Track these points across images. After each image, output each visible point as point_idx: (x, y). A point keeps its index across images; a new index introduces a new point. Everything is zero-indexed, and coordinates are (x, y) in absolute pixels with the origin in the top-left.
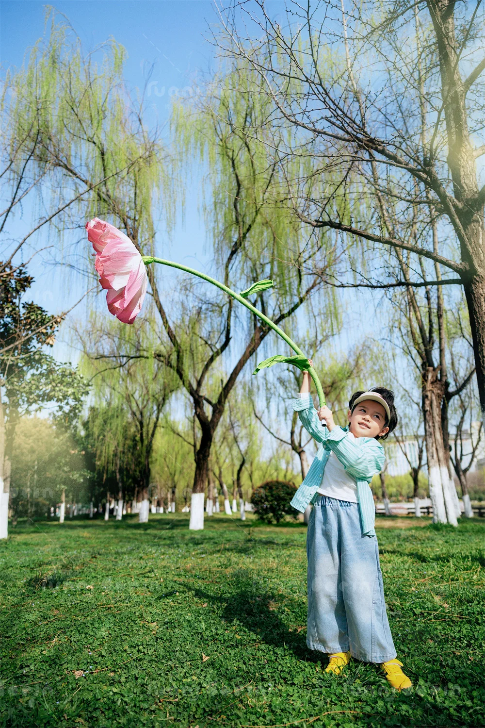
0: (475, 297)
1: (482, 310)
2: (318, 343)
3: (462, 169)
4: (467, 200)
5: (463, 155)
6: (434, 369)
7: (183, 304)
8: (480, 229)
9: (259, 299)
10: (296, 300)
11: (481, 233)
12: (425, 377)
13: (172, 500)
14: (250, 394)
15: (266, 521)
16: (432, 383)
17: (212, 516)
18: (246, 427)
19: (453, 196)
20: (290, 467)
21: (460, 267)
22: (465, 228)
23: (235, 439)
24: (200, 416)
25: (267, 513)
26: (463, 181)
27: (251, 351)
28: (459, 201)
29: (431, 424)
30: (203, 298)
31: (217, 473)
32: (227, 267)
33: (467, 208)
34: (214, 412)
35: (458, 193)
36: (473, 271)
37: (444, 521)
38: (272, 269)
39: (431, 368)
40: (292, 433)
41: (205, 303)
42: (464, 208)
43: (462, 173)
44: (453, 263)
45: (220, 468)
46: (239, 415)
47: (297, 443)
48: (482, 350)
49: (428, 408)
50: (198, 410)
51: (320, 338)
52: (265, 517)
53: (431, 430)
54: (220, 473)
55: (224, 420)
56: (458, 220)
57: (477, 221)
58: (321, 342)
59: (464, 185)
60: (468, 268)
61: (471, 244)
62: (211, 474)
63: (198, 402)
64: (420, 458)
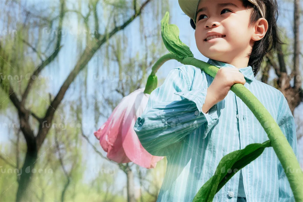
7: (8, 13)
9: (92, 13)
14: (78, 112)
18: (71, 150)
20: (110, 190)
23: (61, 161)
24: (25, 130)
27: (82, 66)
31: (40, 195)
34: (40, 128)
45: (43, 190)
46: (64, 137)
50: (23, 123)
54: (43, 195)
55: (49, 143)
62: (34, 197)
63: (23, 115)
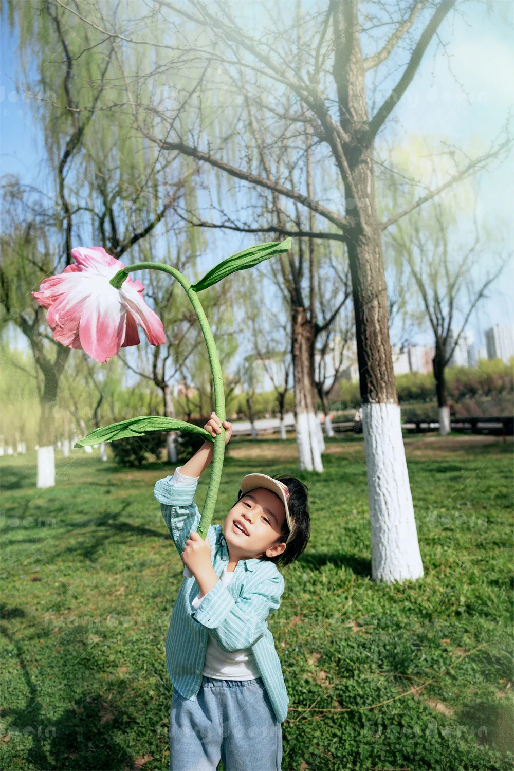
0: (359, 263)
1: (367, 281)
2: (180, 265)
3: (350, 87)
4: (356, 132)
5: (353, 66)
6: (305, 310)
8: (368, 172)
10: (153, 217)
11: (369, 178)
12: (294, 319)
13: (21, 440)
15: (128, 464)
16: (302, 325)
17: (69, 458)
19: (338, 124)
21: (344, 221)
22: (352, 170)
23: (90, 371)
25: (129, 455)
26: (350, 104)
28: (346, 132)
29: (299, 369)
30: (37, 208)
32: (61, 171)
33: (354, 144)
35: (346, 123)
36: (359, 229)
37: (310, 468)
38: (121, 175)
39: (300, 309)
40: (155, 366)
41: (40, 214)
42: (351, 142)
43: (351, 93)
44: (335, 216)
47: (160, 377)
48: (365, 330)
49: (297, 353)
51: (183, 259)
52: (127, 459)
53: (300, 375)
54: (76, 409)
56: (345, 164)
57: (366, 163)
58: (184, 265)
59: (352, 110)
60: (353, 225)
61: (357, 192)
64: (286, 382)
